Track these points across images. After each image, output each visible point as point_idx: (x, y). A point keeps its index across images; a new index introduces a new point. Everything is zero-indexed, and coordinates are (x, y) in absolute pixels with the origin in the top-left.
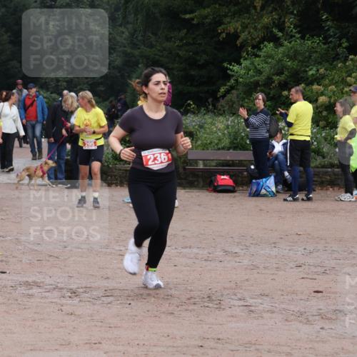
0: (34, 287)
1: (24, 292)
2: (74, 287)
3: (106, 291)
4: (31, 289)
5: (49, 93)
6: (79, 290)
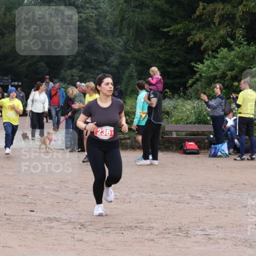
1: (47, 225)
2: (82, 221)
3: (105, 224)
4: (53, 222)
5: (66, 84)
6: (86, 223)
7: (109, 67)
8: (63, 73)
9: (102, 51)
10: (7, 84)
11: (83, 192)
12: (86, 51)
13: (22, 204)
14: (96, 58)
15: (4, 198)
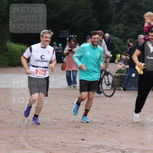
0: (100, 148)
1: (95, 151)
2: (123, 149)
3: (142, 151)
4: (99, 149)
5: (113, 37)
6: (126, 150)
8: (111, 27)
9: (144, 9)
10: (65, 36)
11: (124, 125)
12: (130, 9)
13: (75, 134)
14: (139, 14)
15: (61, 129)
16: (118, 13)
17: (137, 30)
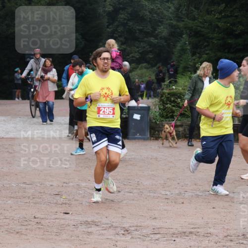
0: (92, 226)
1: (84, 230)
2: (126, 226)
3: (154, 229)
6: (131, 228)
7: (157, 39)
9: (149, 20)
11: (127, 190)
12: (129, 20)
13: (54, 205)
14: (141, 28)
15: (33, 198)
16: (111, 26)
17: (140, 51)
